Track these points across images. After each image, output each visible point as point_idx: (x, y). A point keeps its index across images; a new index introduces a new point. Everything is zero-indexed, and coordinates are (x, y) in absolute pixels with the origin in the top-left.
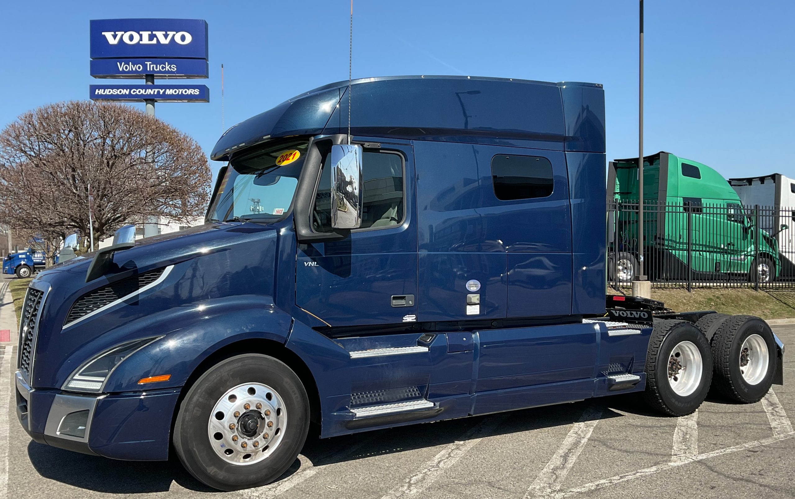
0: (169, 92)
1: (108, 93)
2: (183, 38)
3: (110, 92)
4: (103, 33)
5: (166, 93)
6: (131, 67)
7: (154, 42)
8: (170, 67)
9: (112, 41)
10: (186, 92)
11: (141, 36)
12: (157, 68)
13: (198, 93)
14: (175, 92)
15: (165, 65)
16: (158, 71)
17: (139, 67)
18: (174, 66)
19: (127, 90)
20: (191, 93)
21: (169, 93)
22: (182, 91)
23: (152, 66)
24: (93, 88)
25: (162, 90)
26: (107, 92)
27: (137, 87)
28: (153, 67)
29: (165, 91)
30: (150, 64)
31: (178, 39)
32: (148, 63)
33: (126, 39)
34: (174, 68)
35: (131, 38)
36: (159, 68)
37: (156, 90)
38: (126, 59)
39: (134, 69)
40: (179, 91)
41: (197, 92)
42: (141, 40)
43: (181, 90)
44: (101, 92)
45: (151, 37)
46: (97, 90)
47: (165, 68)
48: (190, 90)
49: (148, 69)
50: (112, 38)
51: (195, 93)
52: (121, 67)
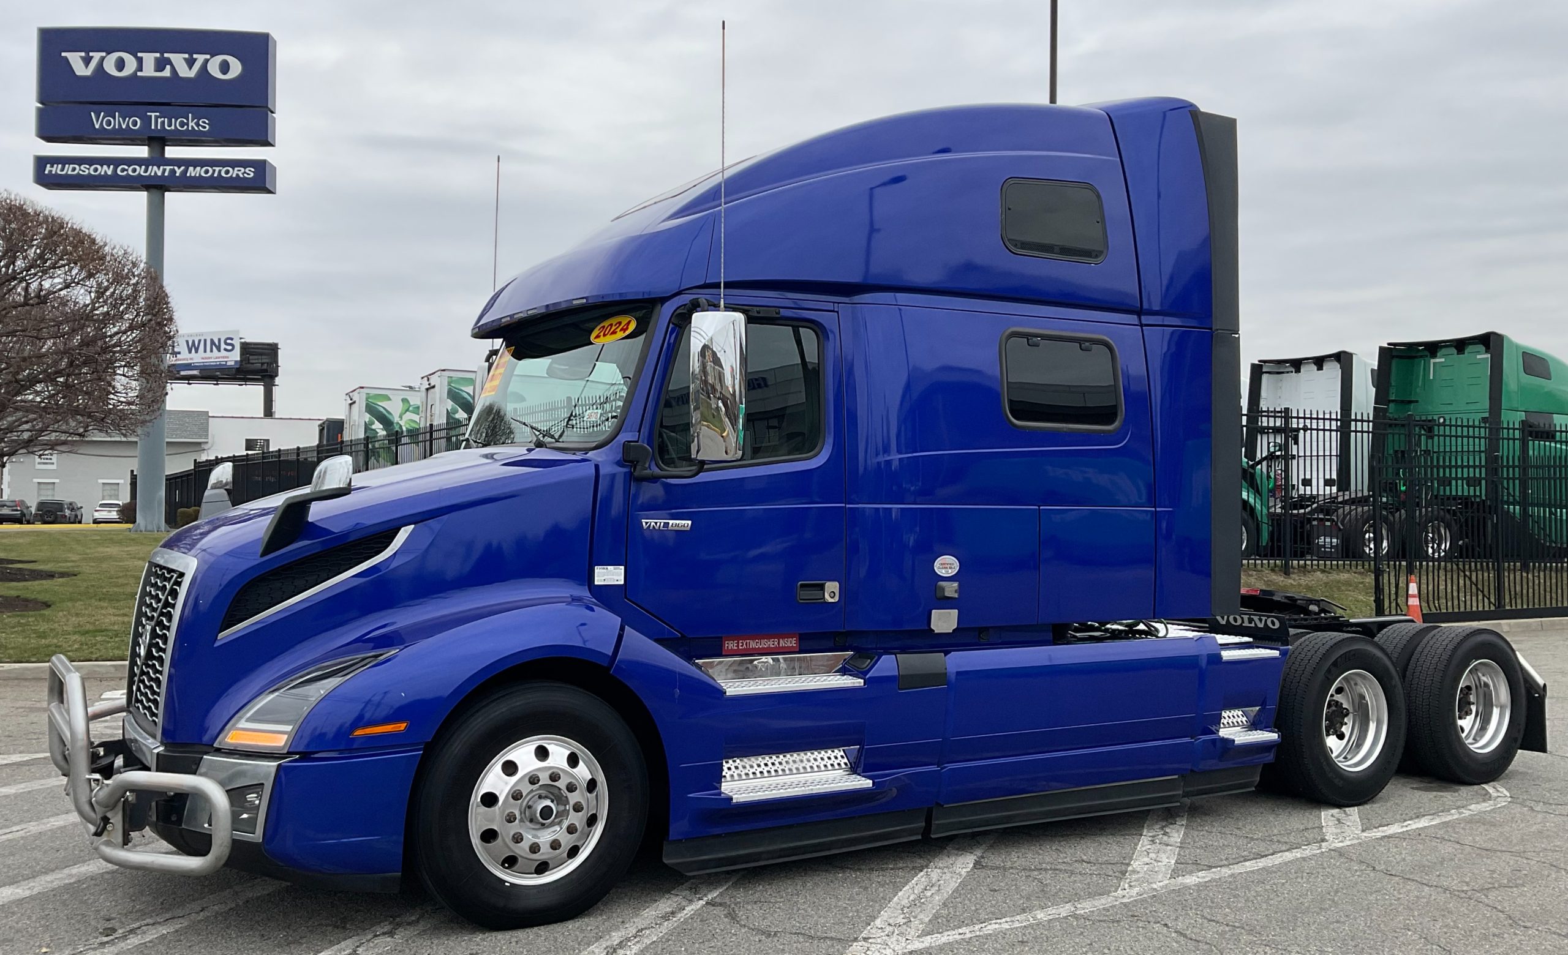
0: (192, 172)
1: (69, 173)
2: (225, 67)
3: (74, 169)
4: (63, 54)
5: (188, 175)
6: (118, 122)
7: (167, 73)
8: (198, 125)
9: (81, 70)
10: (227, 172)
11: (140, 61)
12: (170, 126)
13: (252, 175)
14: (207, 172)
15: (188, 120)
16: (171, 130)
17: (134, 123)
18: (204, 122)
19: (109, 167)
20: (237, 175)
21: (193, 175)
22: (220, 171)
23: (160, 120)
24: (41, 162)
25: (179, 168)
26: (69, 170)
27: (129, 161)
28: (163, 123)
29: (186, 171)
30: (157, 118)
31: (214, 69)
32: (153, 114)
33: (110, 67)
34: (205, 125)
35: (120, 64)
36: (176, 124)
37: (168, 168)
38: (110, 105)
39: (124, 127)
40: (214, 171)
41: (250, 173)
42: (140, 69)
43: (217, 169)
44: (57, 169)
45: (160, 65)
46: (48, 166)
47: (187, 124)
48: (236, 169)
49: (153, 127)
50: (82, 64)
51: (246, 175)
52: (97, 121)
